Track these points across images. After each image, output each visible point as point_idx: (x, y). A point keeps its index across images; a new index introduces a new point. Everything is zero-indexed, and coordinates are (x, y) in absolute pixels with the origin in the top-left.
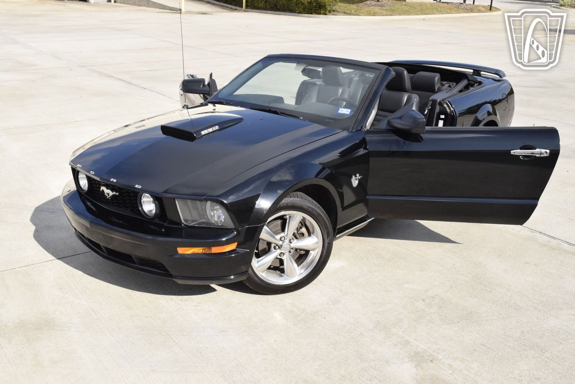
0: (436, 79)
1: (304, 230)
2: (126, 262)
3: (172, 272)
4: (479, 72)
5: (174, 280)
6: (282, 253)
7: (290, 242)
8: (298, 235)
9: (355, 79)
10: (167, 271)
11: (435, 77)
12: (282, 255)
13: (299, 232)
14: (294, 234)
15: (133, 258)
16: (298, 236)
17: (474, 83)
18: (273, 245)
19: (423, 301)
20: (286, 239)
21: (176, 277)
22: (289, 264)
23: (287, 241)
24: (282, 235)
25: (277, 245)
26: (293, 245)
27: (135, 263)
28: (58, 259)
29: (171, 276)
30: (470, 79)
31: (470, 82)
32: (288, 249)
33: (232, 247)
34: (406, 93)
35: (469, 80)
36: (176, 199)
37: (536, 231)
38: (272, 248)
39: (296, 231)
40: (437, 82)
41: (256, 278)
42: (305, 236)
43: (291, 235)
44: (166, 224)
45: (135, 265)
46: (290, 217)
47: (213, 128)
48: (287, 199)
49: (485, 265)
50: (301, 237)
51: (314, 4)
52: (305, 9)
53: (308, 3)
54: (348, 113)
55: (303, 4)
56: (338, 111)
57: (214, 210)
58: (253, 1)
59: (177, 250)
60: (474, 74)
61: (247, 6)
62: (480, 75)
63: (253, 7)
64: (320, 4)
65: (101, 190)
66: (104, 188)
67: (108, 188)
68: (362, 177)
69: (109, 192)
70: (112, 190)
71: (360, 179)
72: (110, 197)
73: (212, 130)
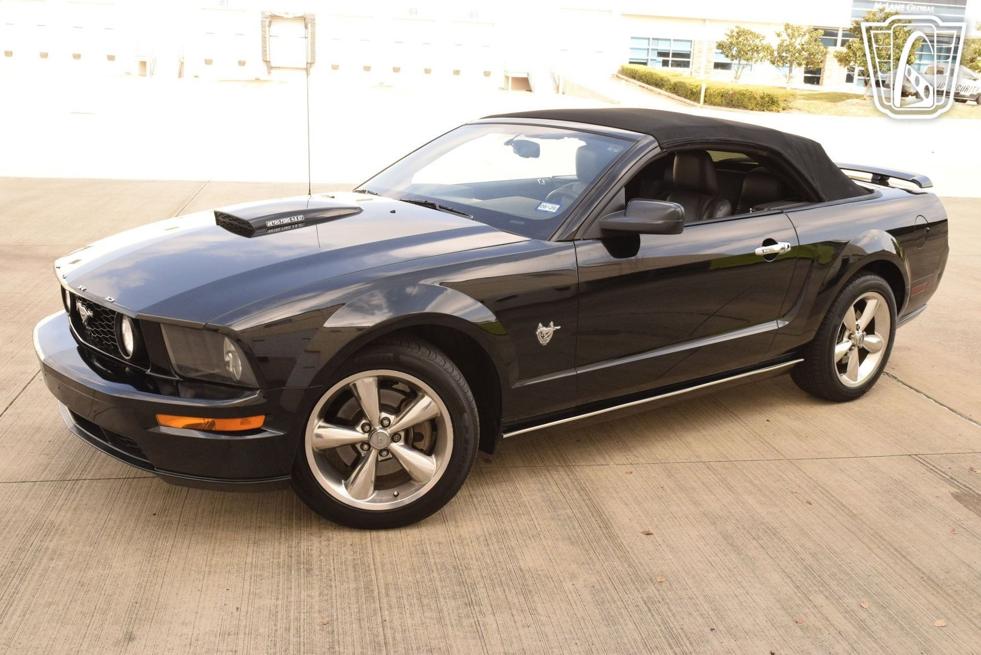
4: (885, 177)
15: (102, 430)
33: (257, 421)
34: (707, 196)
36: (161, 324)
44: (149, 370)
47: (292, 217)
51: (767, 99)
52: (758, 104)
53: (761, 97)
54: (554, 211)
55: (755, 98)
56: (538, 207)
57: (229, 352)
58: (710, 95)
59: (156, 418)
60: (874, 181)
61: (705, 102)
62: (887, 185)
63: (710, 102)
64: (772, 99)
65: (77, 308)
66: (79, 305)
67: (83, 304)
68: (559, 327)
69: (85, 313)
70: (87, 308)
71: (555, 332)
72: (86, 321)
73: (289, 221)
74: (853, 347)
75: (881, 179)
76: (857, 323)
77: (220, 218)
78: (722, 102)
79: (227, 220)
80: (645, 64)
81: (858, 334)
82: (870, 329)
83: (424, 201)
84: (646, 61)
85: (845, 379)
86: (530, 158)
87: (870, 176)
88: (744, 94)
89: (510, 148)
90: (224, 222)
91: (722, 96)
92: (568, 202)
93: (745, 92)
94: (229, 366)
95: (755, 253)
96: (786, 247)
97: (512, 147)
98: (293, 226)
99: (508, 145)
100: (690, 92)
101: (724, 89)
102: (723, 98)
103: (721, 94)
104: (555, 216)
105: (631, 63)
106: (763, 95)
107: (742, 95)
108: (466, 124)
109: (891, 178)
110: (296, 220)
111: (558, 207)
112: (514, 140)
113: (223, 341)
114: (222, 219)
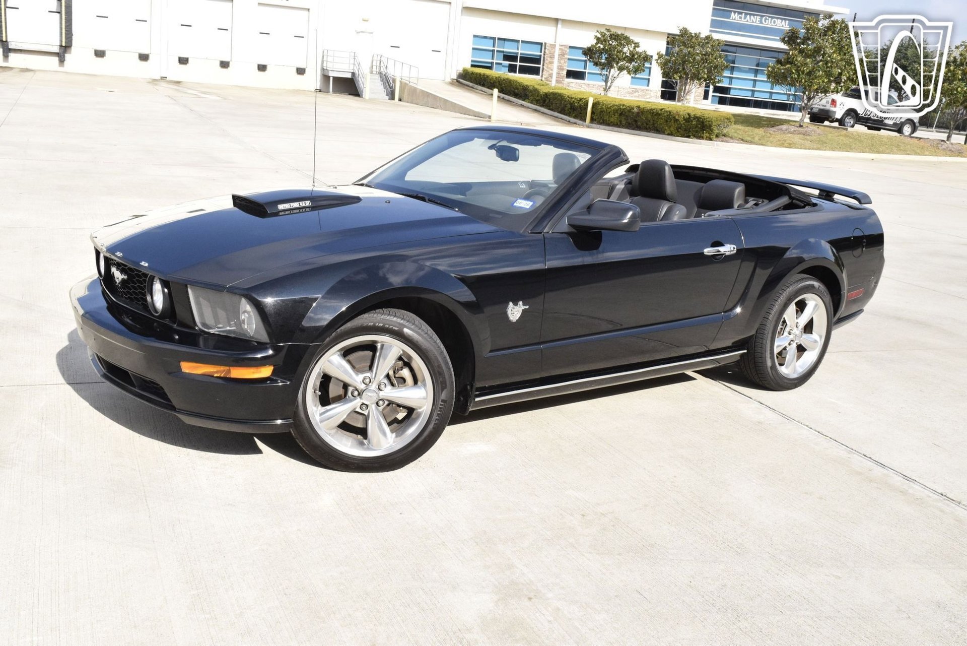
0: (737, 191)
1: (406, 373)
2: (126, 385)
3: (175, 402)
4: (830, 194)
5: (176, 414)
6: (363, 404)
7: (380, 389)
8: (394, 380)
9: (618, 187)
10: (168, 400)
11: (734, 189)
12: (364, 408)
13: (397, 376)
14: (388, 376)
15: (130, 375)
16: (395, 382)
17: (803, 205)
18: (350, 389)
19: (581, 516)
20: (372, 383)
21: (180, 411)
22: (377, 425)
23: (374, 386)
24: (368, 374)
25: (357, 390)
26: (382, 394)
27: (134, 386)
28: (68, 384)
29: (173, 408)
30: (793, 196)
31: (794, 201)
32: (375, 399)
33: (266, 372)
34: (666, 202)
35: (791, 198)
36: (188, 286)
37: (858, 452)
38: (349, 394)
39: (391, 373)
40: (737, 195)
41: (314, 437)
42: (406, 382)
43: (381, 376)
44: (175, 325)
45: (134, 389)
46: (382, 346)
47: (301, 203)
48: (375, 315)
49: (729, 485)
50: (401, 384)
51: (694, 123)
52: (680, 128)
53: (685, 120)
54: (528, 207)
55: (677, 120)
56: (514, 203)
57: (245, 312)
58: (602, 112)
59: (180, 365)
60: (820, 196)
61: (592, 120)
62: (832, 200)
63: (601, 121)
64: (703, 123)
65: (112, 272)
66: (114, 270)
67: (118, 269)
68: (527, 307)
69: (118, 276)
70: (122, 272)
71: (524, 311)
72: (119, 283)
73: (298, 206)
74: (792, 342)
75: (827, 193)
76: (796, 321)
77: (237, 201)
78: (621, 121)
79: (243, 203)
80: (490, 68)
81: (797, 331)
82: (809, 328)
83: (415, 195)
84: (490, 65)
85: (784, 370)
86: (511, 162)
87: (816, 192)
88: (658, 114)
89: (493, 152)
90: (240, 204)
91: (621, 114)
92: (540, 200)
93: (659, 112)
94: (244, 324)
95: (703, 253)
96: (732, 249)
97: (495, 152)
98: (301, 210)
99: (491, 149)
100: (569, 106)
101: (623, 105)
102: (623, 118)
103: (619, 112)
104: (529, 211)
105: (472, 66)
106: (688, 116)
107: (655, 115)
108: (456, 130)
109: (836, 195)
110: (304, 205)
111: (531, 203)
112: (497, 145)
113: (240, 302)
114: (239, 202)
